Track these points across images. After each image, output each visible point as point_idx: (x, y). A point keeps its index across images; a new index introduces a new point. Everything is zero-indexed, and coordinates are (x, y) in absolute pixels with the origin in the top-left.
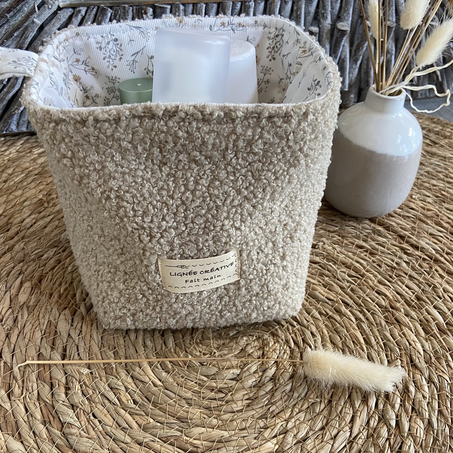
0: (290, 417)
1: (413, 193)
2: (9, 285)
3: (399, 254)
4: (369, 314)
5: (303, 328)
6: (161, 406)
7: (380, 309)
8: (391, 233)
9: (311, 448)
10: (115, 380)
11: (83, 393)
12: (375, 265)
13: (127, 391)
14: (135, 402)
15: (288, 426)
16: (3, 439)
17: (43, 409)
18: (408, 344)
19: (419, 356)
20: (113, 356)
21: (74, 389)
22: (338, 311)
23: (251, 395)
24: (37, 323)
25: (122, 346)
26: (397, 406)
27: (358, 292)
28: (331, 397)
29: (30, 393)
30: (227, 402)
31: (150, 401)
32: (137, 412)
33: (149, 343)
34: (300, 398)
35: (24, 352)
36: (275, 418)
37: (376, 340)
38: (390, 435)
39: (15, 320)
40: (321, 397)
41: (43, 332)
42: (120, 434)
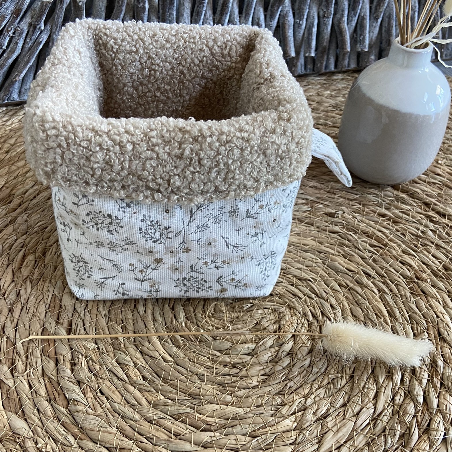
0: (310, 394)
1: (439, 159)
2: (11, 258)
3: (424, 222)
4: (392, 286)
5: (322, 301)
6: (172, 382)
7: (404, 280)
8: (415, 200)
9: (333, 425)
10: (124, 356)
11: (89, 369)
12: (399, 233)
13: (135, 367)
14: (144, 378)
15: (307, 403)
16: (6, 417)
17: (48, 385)
18: (435, 316)
19: (448, 328)
20: (121, 330)
21: (80, 365)
22: (359, 283)
23: (267, 370)
24: (41, 297)
25: (131, 321)
26: (425, 381)
27: (381, 262)
28: (353, 372)
29: (34, 369)
30: (242, 378)
31: (160, 377)
32: (147, 388)
33: (159, 317)
34: (320, 374)
35: (27, 327)
36: (292, 395)
37: (400, 313)
38: (417, 412)
39: (18, 294)
40: (343, 372)
41: (47, 306)
42: (129, 412)
